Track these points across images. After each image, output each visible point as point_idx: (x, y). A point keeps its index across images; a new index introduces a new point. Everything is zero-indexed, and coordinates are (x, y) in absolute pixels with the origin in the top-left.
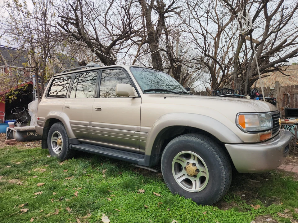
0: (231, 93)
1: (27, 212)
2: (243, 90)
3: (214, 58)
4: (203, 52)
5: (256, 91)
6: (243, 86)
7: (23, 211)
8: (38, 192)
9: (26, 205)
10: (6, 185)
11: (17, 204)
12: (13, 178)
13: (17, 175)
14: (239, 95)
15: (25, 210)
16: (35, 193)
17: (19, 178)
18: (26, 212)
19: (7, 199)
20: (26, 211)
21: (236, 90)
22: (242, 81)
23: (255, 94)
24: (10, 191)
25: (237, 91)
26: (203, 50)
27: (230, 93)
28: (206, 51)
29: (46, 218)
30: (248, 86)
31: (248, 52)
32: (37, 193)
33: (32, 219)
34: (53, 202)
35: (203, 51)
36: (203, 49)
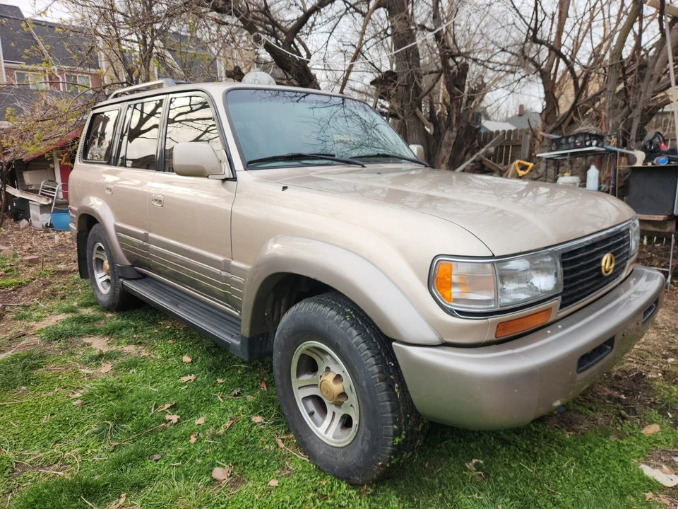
0: (597, 145)
1: (179, 421)
2: (626, 134)
3: (556, 47)
4: (528, 33)
5: (659, 138)
6: (626, 122)
7: (170, 420)
8: (186, 375)
9: (174, 408)
10: (120, 360)
11: (156, 404)
12: (128, 344)
13: (135, 336)
14: (616, 149)
15: (175, 418)
16: (182, 379)
17: (140, 343)
18: (176, 423)
19: (131, 391)
20: (176, 421)
21: (610, 136)
22: (626, 109)
23: (658, 146)
24: (131, 371)
25: (611, 139)
26: (530, 28)
27: (594, 143)
28: (535, 31)
29: (219, 436)
30: (639, 124)
31: (643, 28)
32: (185, 379)
33: (192, 437)
34: (221, 400)
35: (528, 31)
36: (529, 26)
